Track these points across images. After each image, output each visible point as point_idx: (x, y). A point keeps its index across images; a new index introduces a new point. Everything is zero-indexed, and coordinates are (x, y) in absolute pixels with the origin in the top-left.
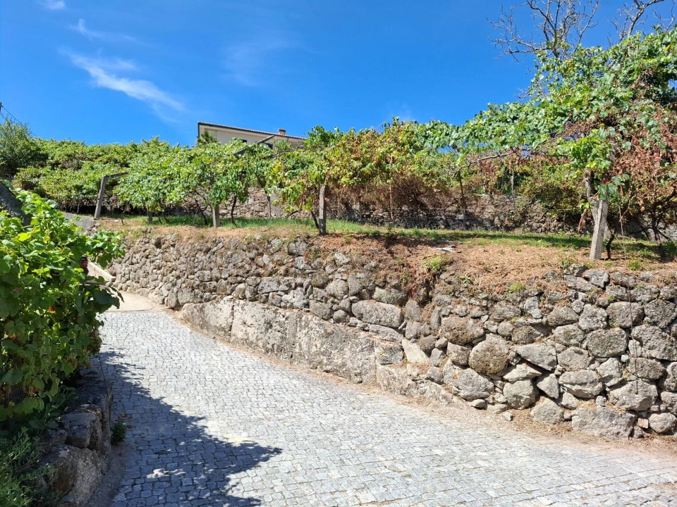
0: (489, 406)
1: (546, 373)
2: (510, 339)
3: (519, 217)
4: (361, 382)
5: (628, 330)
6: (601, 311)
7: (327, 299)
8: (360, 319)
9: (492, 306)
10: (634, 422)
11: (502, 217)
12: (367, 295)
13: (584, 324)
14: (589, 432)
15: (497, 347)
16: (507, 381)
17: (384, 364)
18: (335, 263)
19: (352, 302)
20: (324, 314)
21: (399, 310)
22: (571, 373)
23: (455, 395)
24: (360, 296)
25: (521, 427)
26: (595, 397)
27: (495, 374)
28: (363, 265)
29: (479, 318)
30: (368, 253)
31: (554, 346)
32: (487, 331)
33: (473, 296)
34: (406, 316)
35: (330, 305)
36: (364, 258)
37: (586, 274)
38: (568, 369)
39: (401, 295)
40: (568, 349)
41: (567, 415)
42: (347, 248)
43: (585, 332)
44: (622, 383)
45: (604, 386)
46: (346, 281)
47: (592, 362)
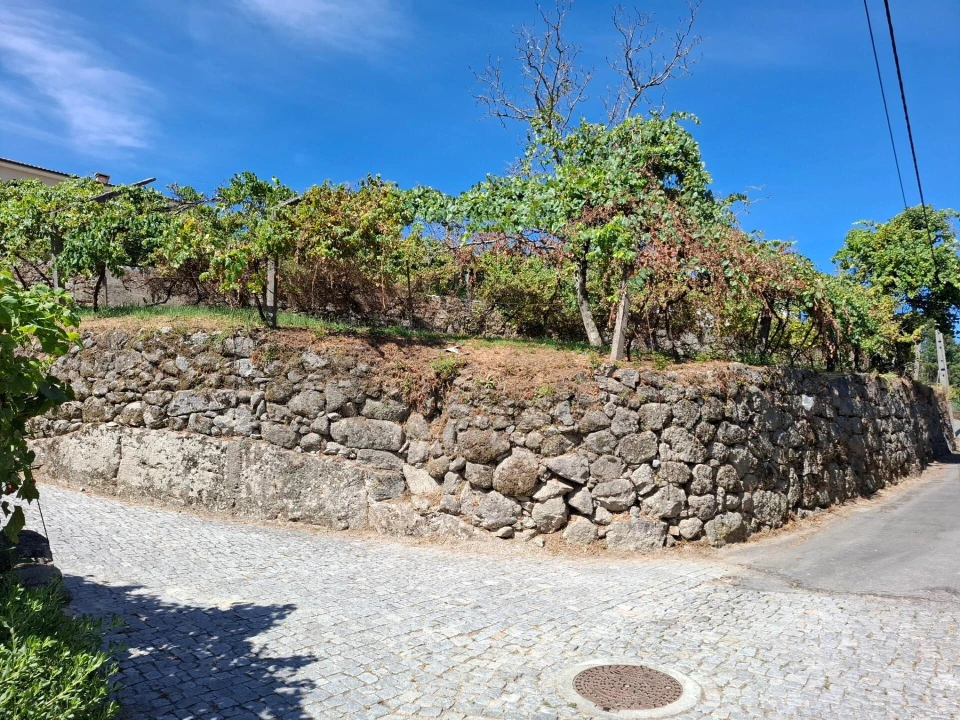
0: (517, 534)
1: (577, 487)
2: (539, 453)
3: (476, 327)
4: (347, 528)
5: (658, 432)
6: (633, 414)
7: (290, 420)
8: (342, 443)
9: (519, 414)
10: (666, 530)
11: (456, 326)
12: (353, 411)
13: (616, 429)
14: (624, 548)
15: (525, 462)
16: (537, 501)
17: (380, 500)
18: (304, 368)
19: (330, 421)
20: (286, 440)
21: (400, 427)
22: (604, 484)
23: (476, 526)
24: (342, 412)
25: (555, 552)
26: (628, 509)
27: (523, 494)
28: (348, 370)
29: (504, 429)
30: (354, 353)
31: (586, 456)
32: (513, 444)
33: (495, 404)
34: (408, 435)
35: (296, 427)
36: (350, 360)
37: (618, 374)
38: (601, 480)
39: (401, 408)
40: (601, 458)
41: (601, 532)
42: (324, 346)
43: (618, 437)
44: (655, 489)
45: (637, 495)
46: (321, 392)
47: (625, 470)
